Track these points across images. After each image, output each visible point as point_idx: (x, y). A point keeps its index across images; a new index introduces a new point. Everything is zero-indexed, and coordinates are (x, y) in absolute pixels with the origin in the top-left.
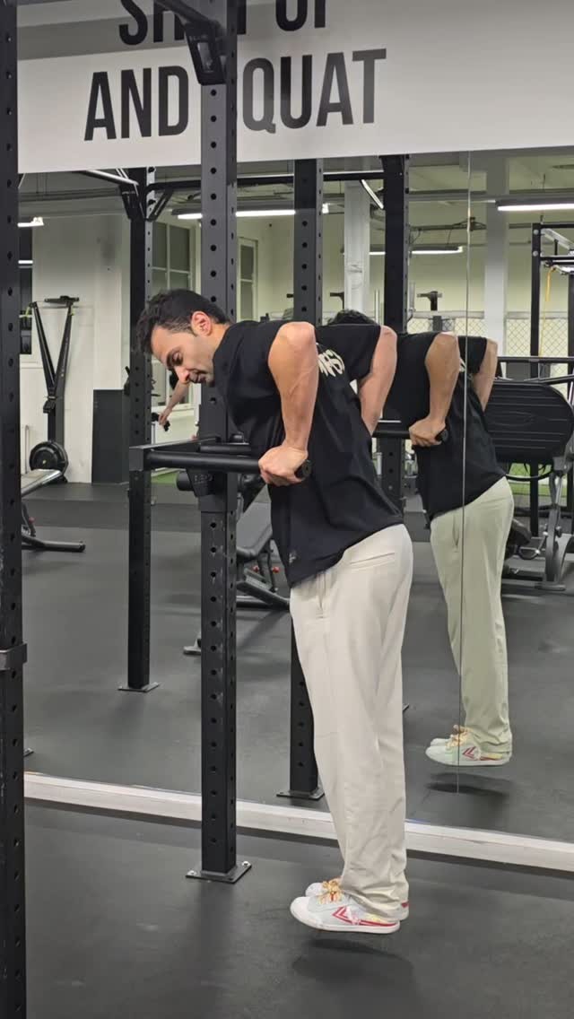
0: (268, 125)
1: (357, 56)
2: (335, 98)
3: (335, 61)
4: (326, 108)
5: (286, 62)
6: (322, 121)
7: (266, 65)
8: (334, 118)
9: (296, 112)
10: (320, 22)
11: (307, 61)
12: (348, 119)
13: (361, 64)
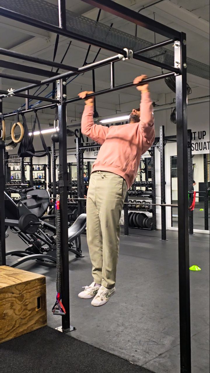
0: (198, 150)
1: (207, 142)
2: (205, 147)
3: (205, 143)
4: (204, 148)
5: (200, 143)
6: (204, 150)
7: (197, 143)
8: (205, 149)
9: (201, 149)
10: (203, 138)
11: (202, 143)
12: (206, 149)
13: (208, 143)
